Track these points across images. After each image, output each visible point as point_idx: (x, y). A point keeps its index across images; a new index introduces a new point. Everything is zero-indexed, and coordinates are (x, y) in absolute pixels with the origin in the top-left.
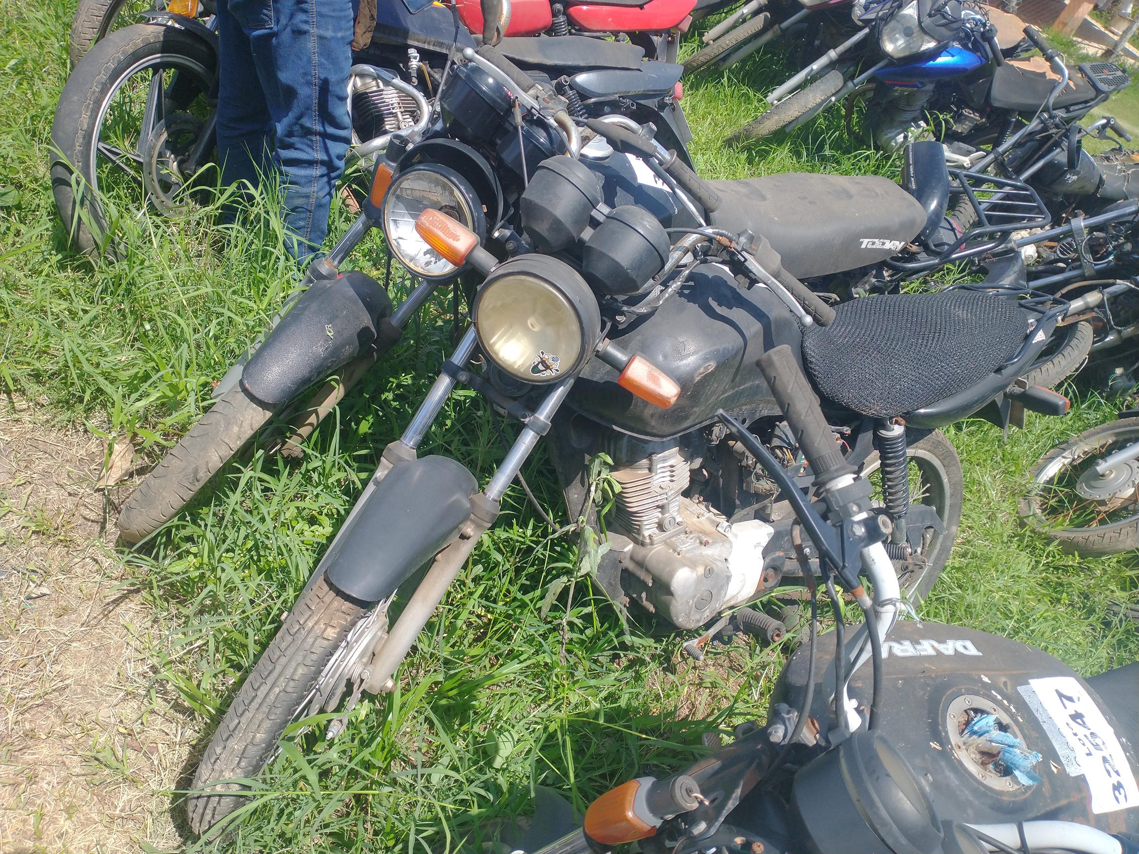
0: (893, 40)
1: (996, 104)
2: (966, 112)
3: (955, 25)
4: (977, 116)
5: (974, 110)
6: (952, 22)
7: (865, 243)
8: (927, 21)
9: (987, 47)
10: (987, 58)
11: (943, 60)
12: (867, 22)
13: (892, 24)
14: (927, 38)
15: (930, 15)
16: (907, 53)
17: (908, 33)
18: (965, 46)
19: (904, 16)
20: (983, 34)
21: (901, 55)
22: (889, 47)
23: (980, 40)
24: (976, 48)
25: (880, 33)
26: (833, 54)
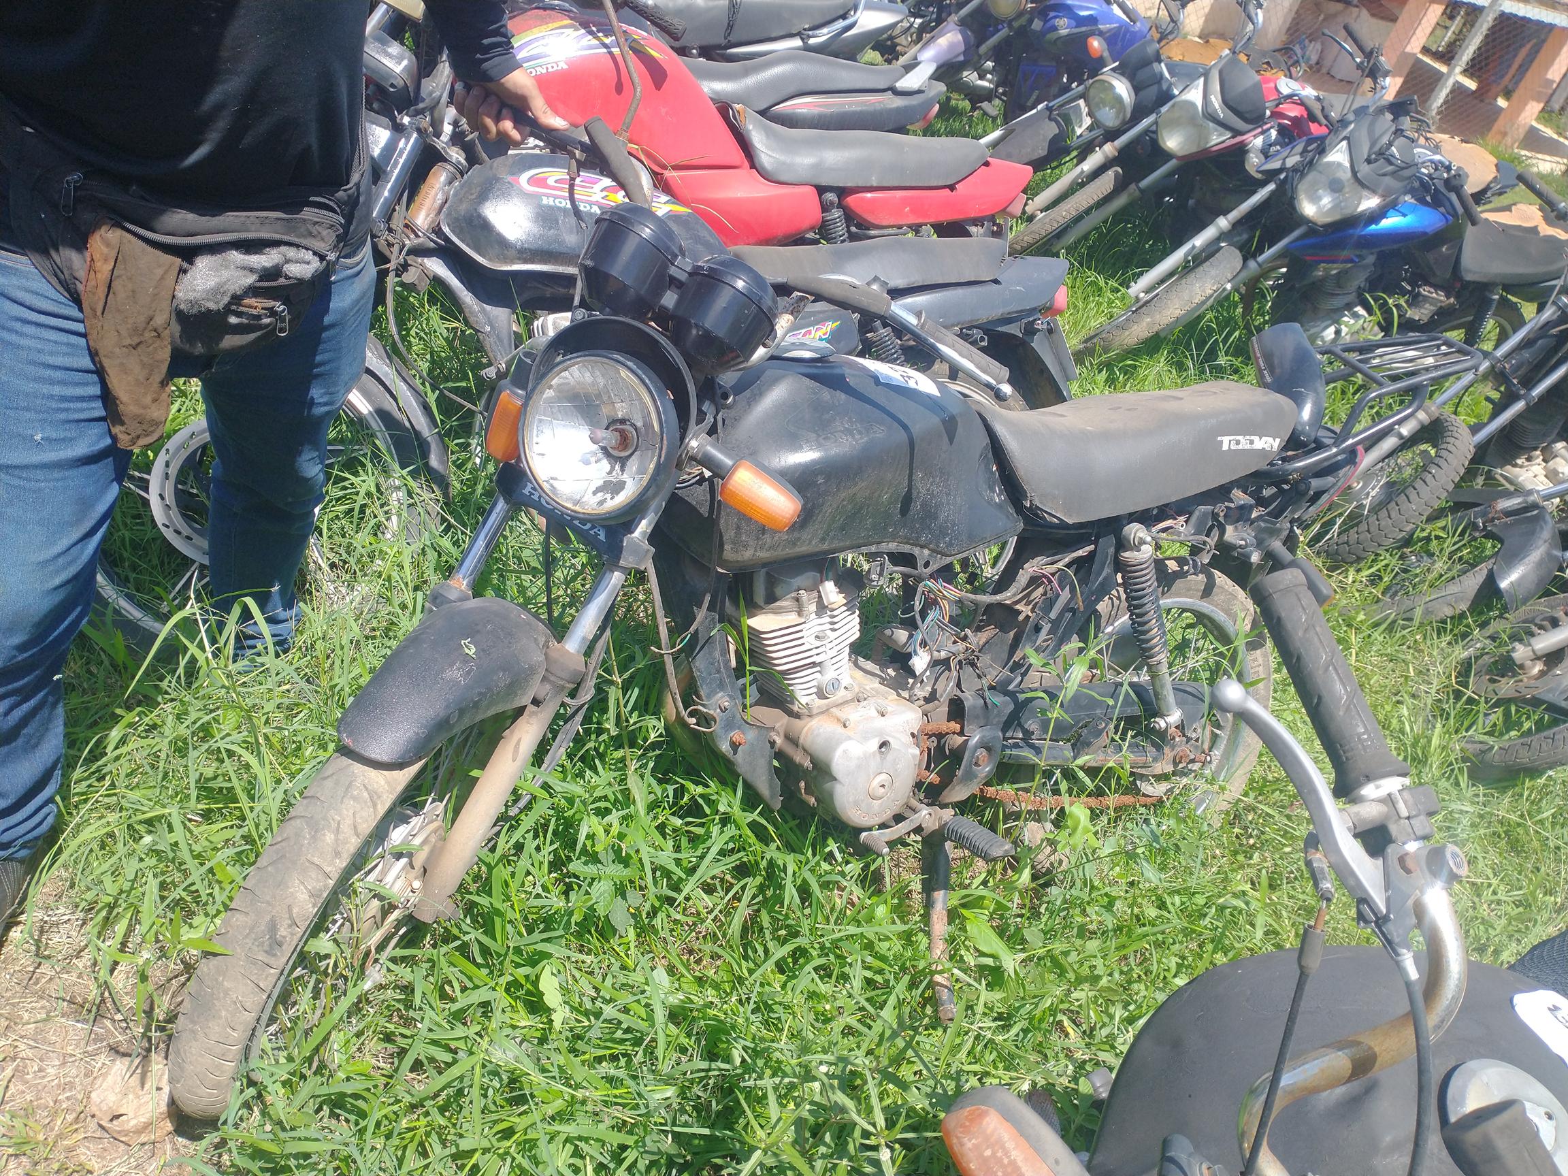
0: (1315, 199)
1: (1468, 277)
2: (1425, 291)
3: (1406, 173)
4: (1440, 296)
5: (1437, 287)
6: (1403, 169)
7: (1226, 442)
8: (1364, 170)
9: (1453, 197)
10: (1455, 214)
11: (1391, 222)
12: (1271, 175)
13: (1311, 176)
14: (1365, 193)
15: (1369, 161)
16: (1337, 217)
17: (1335, 187)
18: (1422, 201)
19: (1330, 164)
20: (1447, 182)
21: (1328, 220)
22: (1309, 209)
23: (1443, 190)
24: (1437, 201)
25: (1294, 190)
26: (1223, 223)
